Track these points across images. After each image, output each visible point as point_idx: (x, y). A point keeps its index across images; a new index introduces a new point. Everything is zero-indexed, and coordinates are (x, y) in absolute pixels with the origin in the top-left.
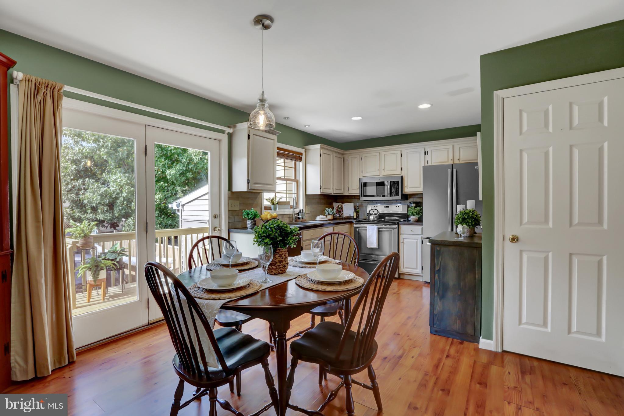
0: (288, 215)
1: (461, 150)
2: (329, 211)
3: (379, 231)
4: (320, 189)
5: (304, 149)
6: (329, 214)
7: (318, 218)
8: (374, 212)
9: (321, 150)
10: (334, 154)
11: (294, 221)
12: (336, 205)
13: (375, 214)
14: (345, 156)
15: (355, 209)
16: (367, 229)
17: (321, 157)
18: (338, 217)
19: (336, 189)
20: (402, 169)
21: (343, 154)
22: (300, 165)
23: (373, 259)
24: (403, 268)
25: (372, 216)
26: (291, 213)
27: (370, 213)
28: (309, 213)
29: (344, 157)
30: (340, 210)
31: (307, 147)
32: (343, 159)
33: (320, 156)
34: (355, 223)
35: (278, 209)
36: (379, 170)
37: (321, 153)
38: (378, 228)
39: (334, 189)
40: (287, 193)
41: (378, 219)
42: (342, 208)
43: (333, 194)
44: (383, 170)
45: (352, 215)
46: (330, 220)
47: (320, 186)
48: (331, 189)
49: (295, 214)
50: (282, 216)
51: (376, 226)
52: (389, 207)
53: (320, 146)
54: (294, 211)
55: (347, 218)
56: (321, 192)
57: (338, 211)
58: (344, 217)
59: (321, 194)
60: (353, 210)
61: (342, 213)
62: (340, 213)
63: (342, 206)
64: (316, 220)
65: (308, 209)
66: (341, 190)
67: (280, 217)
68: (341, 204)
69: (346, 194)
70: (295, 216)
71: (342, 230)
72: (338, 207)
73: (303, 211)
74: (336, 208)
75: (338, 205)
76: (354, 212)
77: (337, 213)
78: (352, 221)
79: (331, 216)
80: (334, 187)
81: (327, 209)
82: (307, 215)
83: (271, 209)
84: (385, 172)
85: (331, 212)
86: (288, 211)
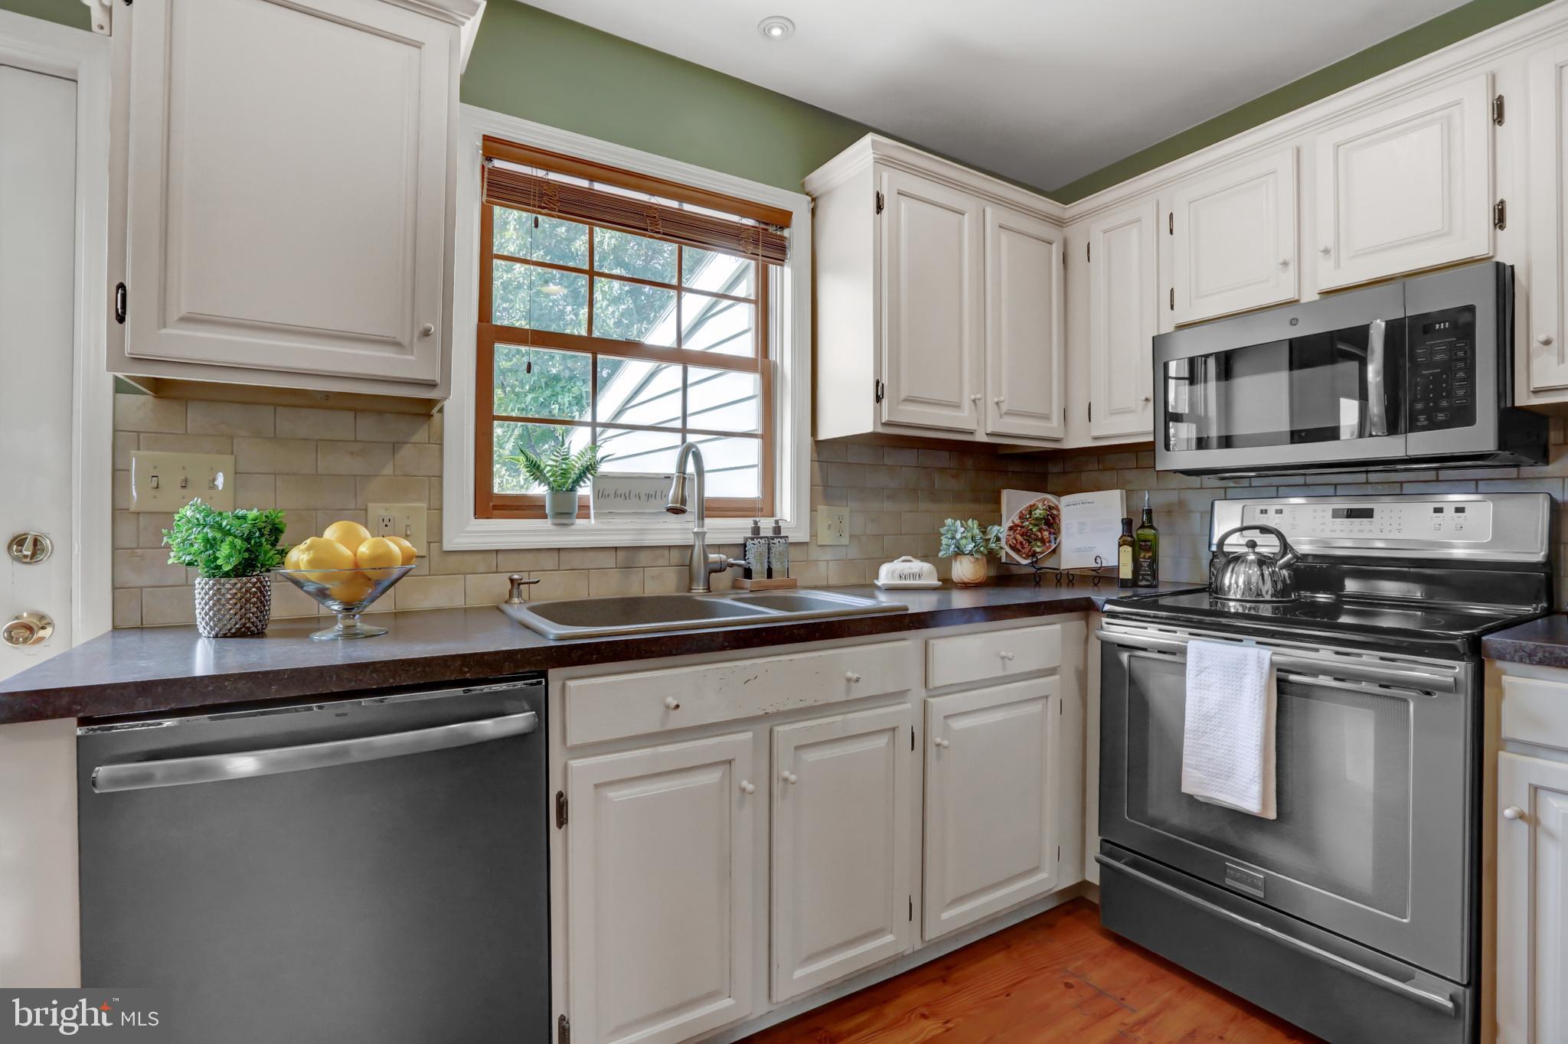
0: (675, 553)
2: (958, 536)
3: (1288, 692)
4: (878, 399)
5: (807, 194)
6: (959, 552)
7: (887, 573)
8: (1252, 545)
9: (885, 176)
10: (989, 211)
11: (699, 590)
12: (1015, 503)
13: (1262, 561)
14: (1070, 231)
15: (1127, 523)
16: (1185, 664)
17: (885, 212)
18: (1024, 571)
19: (1004, 407)
20: (1500, 220)
21: (1059, 223)
22: (785, 279)
25: (1241, 568)
26: (689, 540)
27: (1226, 549)
28: (845, 541)
29: (1065, 244)
30: (1040, 530)
31: (819, 178)
32: (1056, 250)
33: (879, 208)
34: (1113, 615)
35: (597, 516)
36: (1292, 265)
37: (884, 192)
38: (1272, 664)
39: (991, 406)
40: (684, 431)
41: (1282, 591)
42: (1051, 521)
43: (981, 438)
45: (1109, 560)
46: (966, 586)
47: (878, 383)
48: (967, 404)
49: (719, 548)
50: (621, 554)
51: (1266, 653)
52: (1372, 510)
53: (871, 151)
54: (705, 529)
55: (1072, 578)
56: (883, 421)
57: (1022, 535)
58: (1062, 568)
59: (880, 430)
60: (1118, 530)
61: (1054, 551)
62: (1038, 550)
63: (1055, 512)
64: (876, 582)
65: (830, 522)
66: (1046, 417)
67: (608, 560)
68: (1049, 500)
69: (1077, 440)
70: (711, 556)
71: (1003, 658)
72: (1030, 513)
73: (777, 530)
74: (1017, 521)
75: (1032, 503)
76: (1120, 546)
77: (1019, 546)
78: (1098, 597)
79: (972, 565)
80: (991, 399)
81: (949, 521)
82: (828, 555)
83: (545, 517)
84: (1338, 265)
85: (973, 539)
86: (674, 529)
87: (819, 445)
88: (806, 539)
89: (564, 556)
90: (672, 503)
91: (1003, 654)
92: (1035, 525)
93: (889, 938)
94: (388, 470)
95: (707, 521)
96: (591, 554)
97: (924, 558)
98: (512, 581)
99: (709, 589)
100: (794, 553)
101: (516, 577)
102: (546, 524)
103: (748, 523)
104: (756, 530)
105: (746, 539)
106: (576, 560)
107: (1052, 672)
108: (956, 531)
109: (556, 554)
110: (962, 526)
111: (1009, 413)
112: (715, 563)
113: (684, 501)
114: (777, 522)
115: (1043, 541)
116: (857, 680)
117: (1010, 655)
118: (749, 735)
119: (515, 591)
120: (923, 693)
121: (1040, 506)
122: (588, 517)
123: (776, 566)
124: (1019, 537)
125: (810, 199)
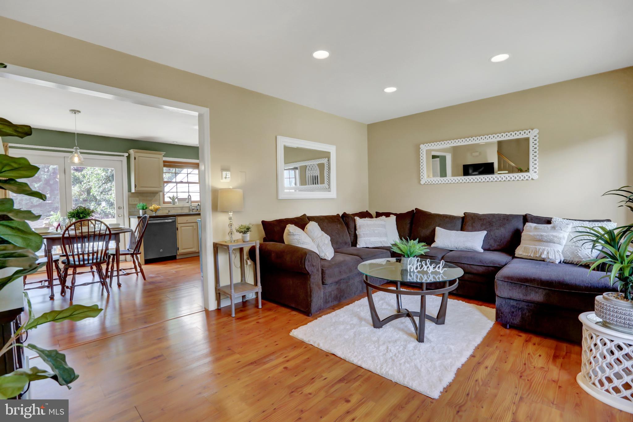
0: (188, 207)
11: (191, 212)
26: (190, 206)
35: (178, 203)
40: (188, 192)
49: (194, 207)
50: (181, 208)
67: (179, 208)
83: (171, 203)
86: (188, 205)
90: (187, 201)
95: (192, 204)
96: (176, 208)
101: (169, 210)
102: (172, 204)
104: (198, 205)
109: (173, 207)
113: (189, 201)
119: (169, 212)
122: (176, 203)
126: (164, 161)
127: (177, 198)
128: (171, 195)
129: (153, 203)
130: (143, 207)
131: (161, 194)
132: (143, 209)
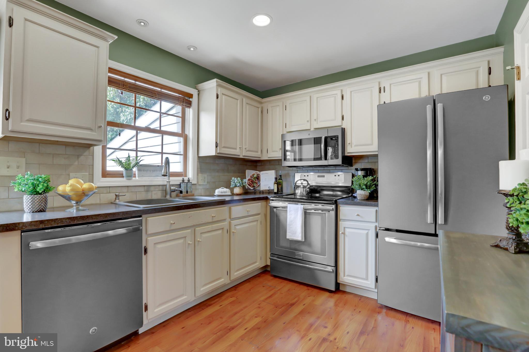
0: (161, 187)
1: (444, 77)
2: (236, 182)
3: (306, 214)
4: (216, 147)
5: (197, 89)
6: (236, 186)
7: (217, 192)
8: (302, 183)
9: (219, 89)
10: (244, 99)
11: (168, 197)
12: (250, 173)
13: (304, 187)
14: (263, 105)
15: (276, 178)
16: (287, 210)
17: (219, 98)
18: (251, 191)
19: (247, 149)
20: (343, 119)
21: (261, 103)
22: (190, 112)
23: (296, 257)
24: (344, 276)
25: (299, 189)
26: (165, 183)
27: (297, 184)
28: (206, 183)
29: (262, 108)
30: (256, 180)
31: (201, 86)
32: (260, 110)
33: (217, 98)
34: (273, 200)
35: (138, 177)
36: (309, 122)
37: (219, 93)
38: (303, 208)
39: (244, 149)
40: (162, 153)
41: (308, 193)
42: (258, 178)
43: (241, 157)
44: (315, 120)
45: (272, 188)
46: (237, 195)
47: (216, 142)
48: (238, 148)
49: (173, 185)
50: (145, 187)
51: (302, 206)
52: (324, 176)
53: (216, 83)
54: (170, 180)
55: (263, 192)
56: (218, 152)
57: (251, 182)
58: (261, 190)
59: (217, 155)
60: (274, 180)
61: (259, 185)
62: (255, 185)
63: (259, 176)
64: (214, 194)
65: (202, 178)
66: (257, 152)
67: (142, 189)
68: (258, 173)
69: (265, 158)
70: (171, 188)
71: (248, 211)
72: (253, 176)
73: (189, 180)
74: (250, 178)
75: (253, 173)
76: (274, 184)
77: (250, 184)
78: (269, 196)
79: (239, 189)
80: (244, 147)
81: (233, 178)
82: (201, 187)
83: (123, 177)
84: (317, 123)
85: (239, 183)
86: (160, 180)
87: (199, 158)
88: (196, 183)
89: (129, 188)
90: (163, 173)
91: (248, 210)
92: (254, 179)
93: (223, 280)
94: (76, 163)
95: (170, 178)
96: (137, 188)
97: (226, 188)
98: (116, 195)
99: (171, 197)
100: (193, 187)
101: (117, 194)
102: (124, 179)
103: (181, 178)
104: (183, 181)
105: (181, 183)
106: (133, 189)
107: (258, 214)
108: (235, 181)
109: (127, 188)
110: (236, 179)
111: (248, 151)
112: (173, 189)
113: (167, 173)
114: (189, 178)
115: (256, 183)
116: (215, 216)
117: (249, 210)
118: (189, 231)
119: (117, 198)
120: (229, 220)
121: (255, 174)
122: (135, 177)
123: (189, 190)
124: (250, 182)
125: (197, 91)
126: (109, 68)
127: (137, 164)
128: (123, 155)
129: (71, 174)
130: (35, 186)
131: (98, 150)
132: (35, 192)
